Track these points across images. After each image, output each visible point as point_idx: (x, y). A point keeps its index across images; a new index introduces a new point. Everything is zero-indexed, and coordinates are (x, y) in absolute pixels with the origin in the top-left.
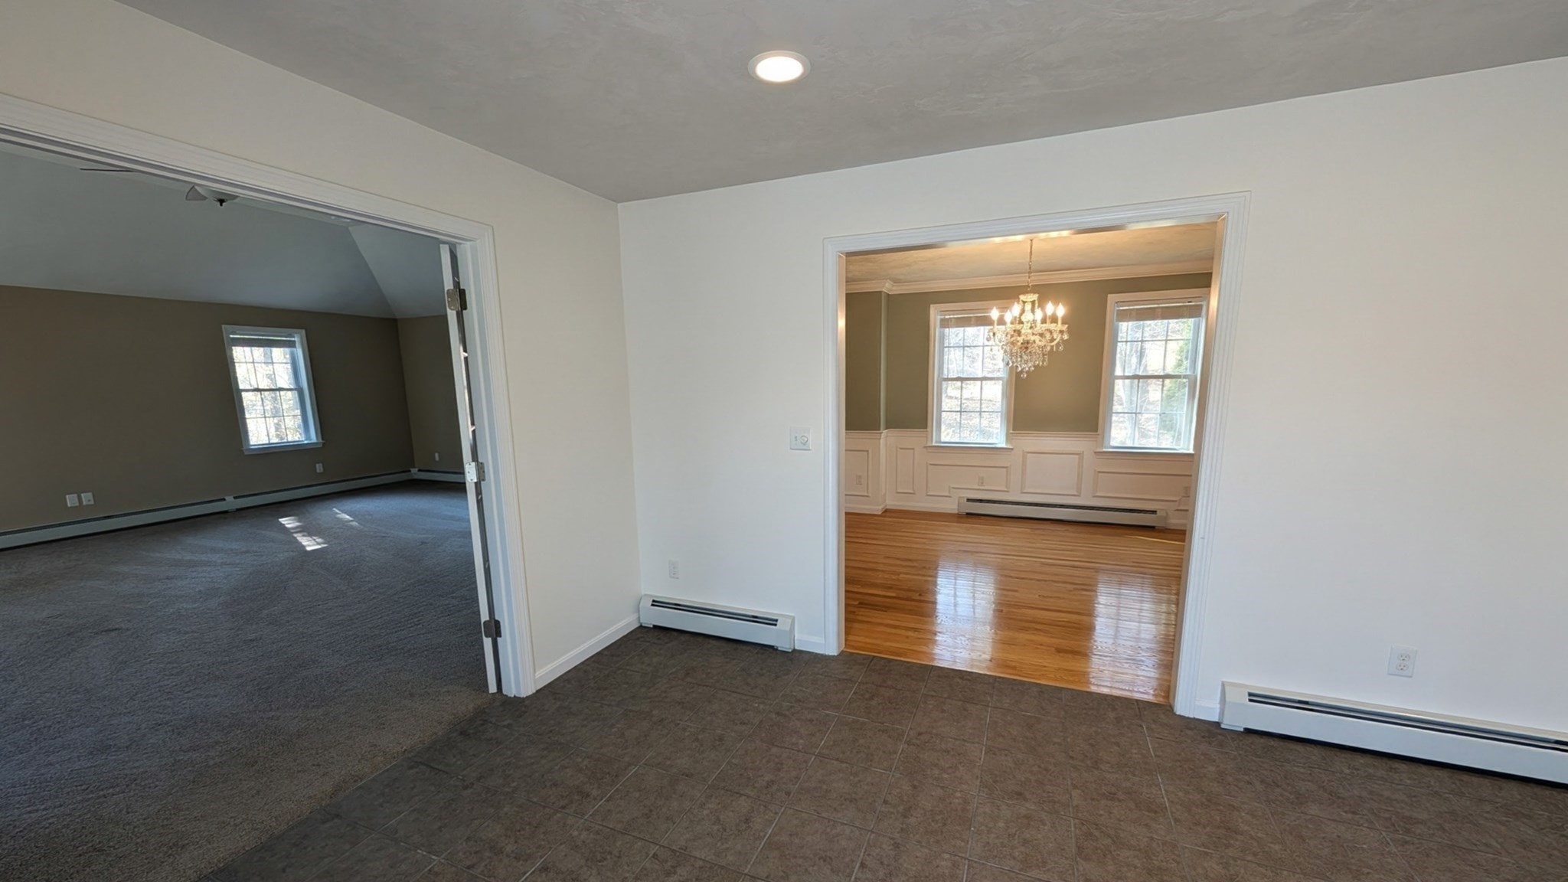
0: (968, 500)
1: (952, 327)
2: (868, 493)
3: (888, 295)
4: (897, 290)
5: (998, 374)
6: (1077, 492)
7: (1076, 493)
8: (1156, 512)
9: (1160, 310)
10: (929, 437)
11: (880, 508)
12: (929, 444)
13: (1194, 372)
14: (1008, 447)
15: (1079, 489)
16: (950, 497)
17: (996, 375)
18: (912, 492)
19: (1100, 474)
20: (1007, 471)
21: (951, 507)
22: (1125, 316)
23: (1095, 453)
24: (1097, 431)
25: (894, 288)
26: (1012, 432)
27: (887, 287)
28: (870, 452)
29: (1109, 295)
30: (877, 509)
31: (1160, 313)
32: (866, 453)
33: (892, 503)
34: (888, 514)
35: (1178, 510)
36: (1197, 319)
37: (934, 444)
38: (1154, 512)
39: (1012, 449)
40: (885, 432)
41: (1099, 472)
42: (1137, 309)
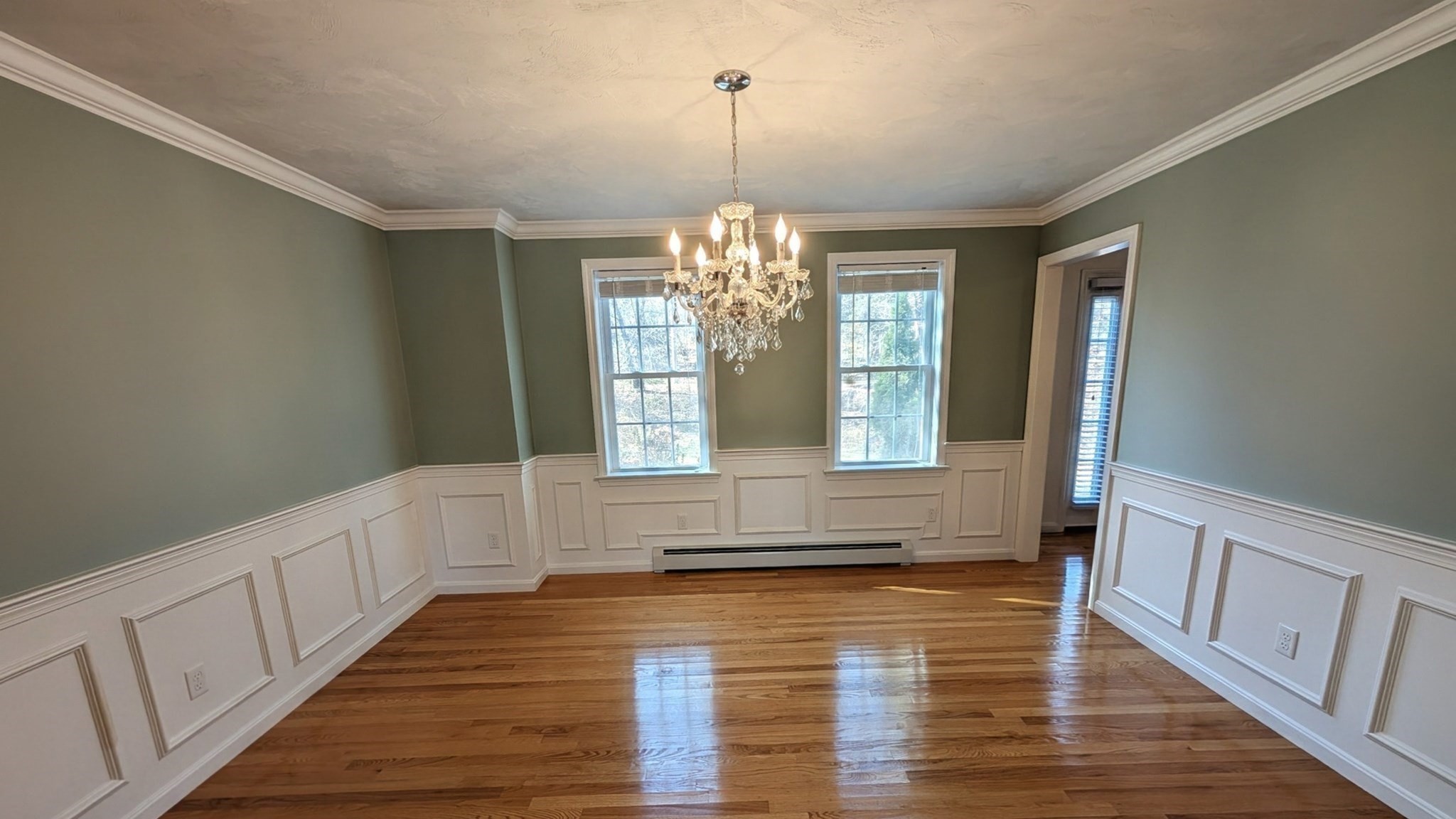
0: (667, 552)
1: (618, 297)
2: (511, 562)
3: (512, 240)
4: (523, 232)
5: (690, 368)
6: (807, 527)
7: (806, 529)
8: (900, 544)
9: (890, 278)
10: (599, 464)
11: (534, 580)
12: (602, 475)
13: (930, 362)
14: (714, 472)
15: (808, 522)
16: (640, 549)
17: (690, 369)
18: (584, 547)
19: (833, 501)
20: (715, 506)
21: (642, 563)
22: (851, 286)
23: (825, 473)
24: (825, 445)
25: (520, 229)
26: (716, 450)
27: (502, 223)
28: (505, 495)
29: (829, 254)
30: (531, 583)
31: (890, 283)
32: (500, 498)
33: (555, 566)
34: (551, 588)
35: (923, 539)
36: (930, 292)
37: (609, 475)
38: (898, 545)
39: (719, 475)
40: (527, 465)
41: (831, 499)
42: (865, 276)
